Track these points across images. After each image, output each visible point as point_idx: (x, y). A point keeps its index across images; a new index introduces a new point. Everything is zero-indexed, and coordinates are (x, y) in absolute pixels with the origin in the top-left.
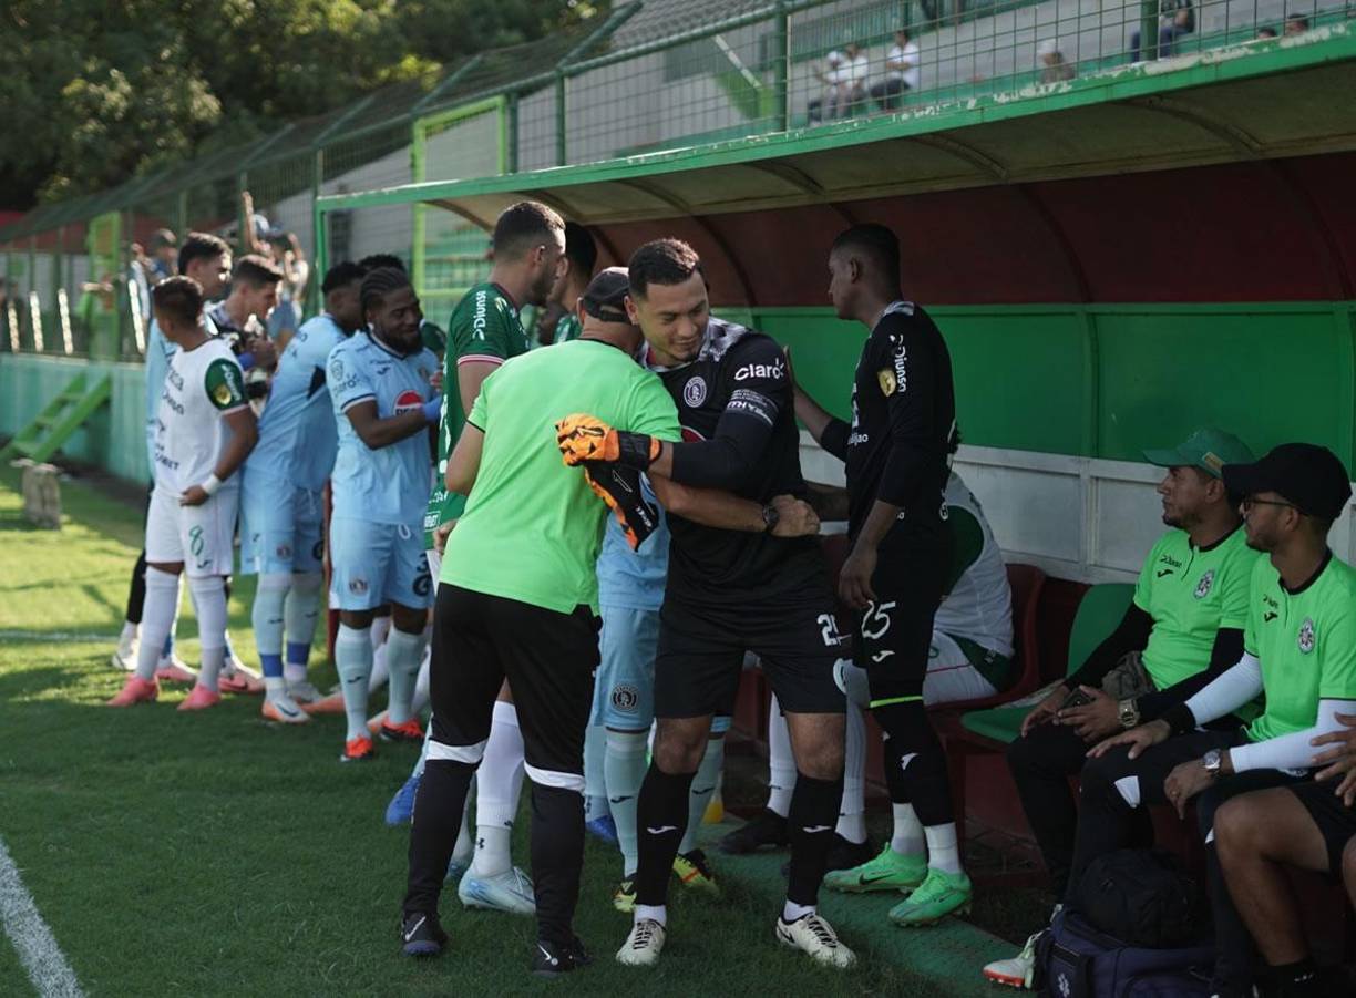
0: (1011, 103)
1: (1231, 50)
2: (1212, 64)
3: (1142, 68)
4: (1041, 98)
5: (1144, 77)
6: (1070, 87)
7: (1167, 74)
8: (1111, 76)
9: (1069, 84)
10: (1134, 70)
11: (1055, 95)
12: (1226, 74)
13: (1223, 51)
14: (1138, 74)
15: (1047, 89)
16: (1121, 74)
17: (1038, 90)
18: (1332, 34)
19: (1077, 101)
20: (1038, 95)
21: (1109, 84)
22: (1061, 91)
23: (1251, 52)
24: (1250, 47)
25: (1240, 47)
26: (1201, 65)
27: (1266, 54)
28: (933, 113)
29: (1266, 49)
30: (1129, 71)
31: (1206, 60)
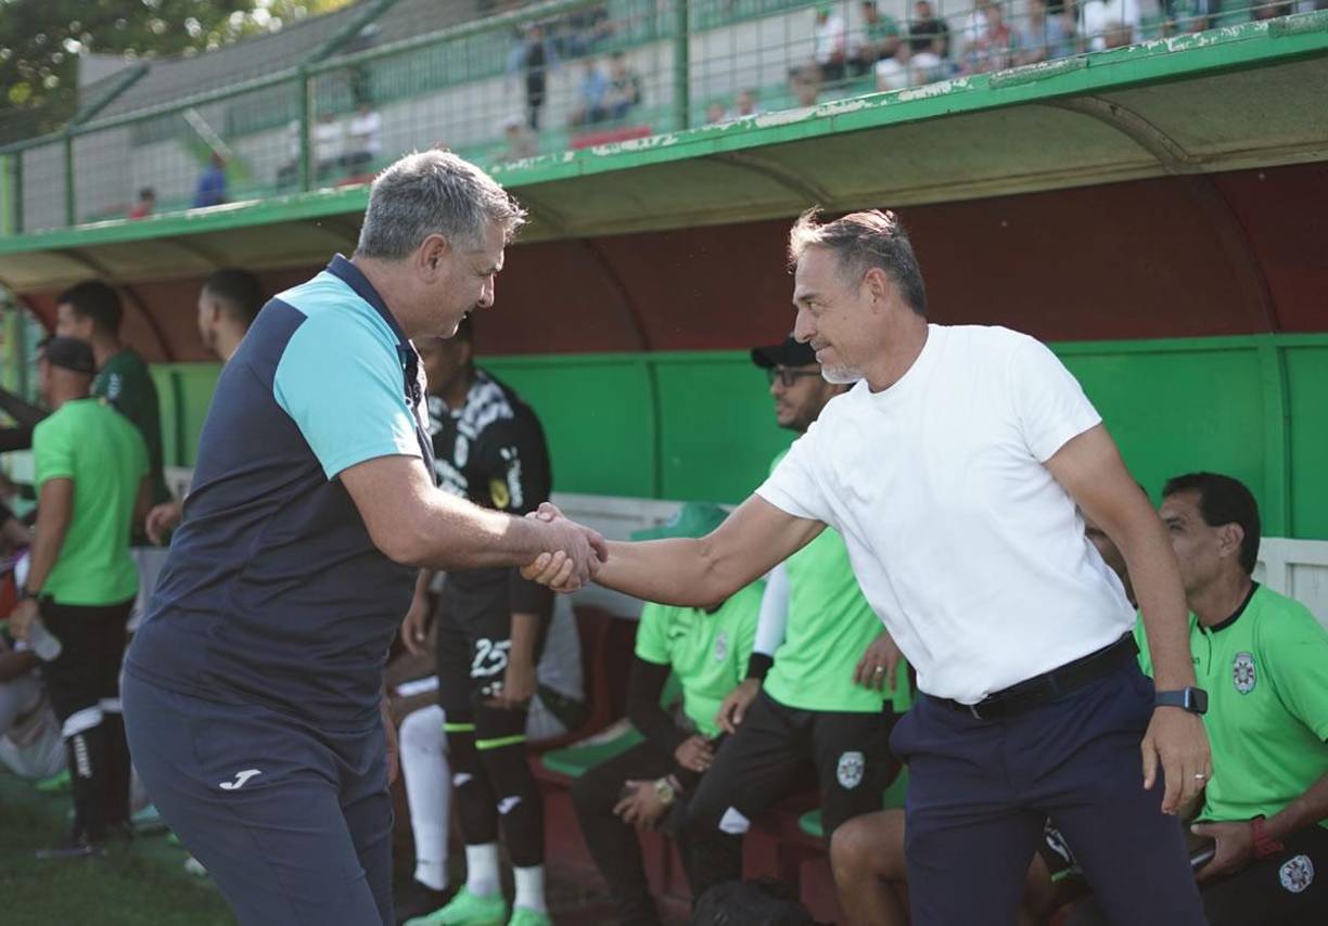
0: (612, 155)
1: (847, 103)
2: (825, 117)
3: (752, 121)
4: (645, 150)
5: (755, 129)
6: (675, 140)
7: (778, 126)
8: (719, 129)
9: (674, 137)
10: (744, 123)
11: (659, 147)
12: (841, 126)
13: (839, 104)
14: (748, 126)
15: (650, 141)
16: (731, 128)
17: (641, 143)
18: (953, 87)
19: (683, 153)
20: (641, 147)
21: (718, 137)
22: (665, 144)
23: (868, 105)
24: (867, 100)
25: (857, 101)
26: (815, 118)
27: (885, 106)
28: (527, 166)
29: (884, 103)
30: (739, 123)
31: (821, 114)
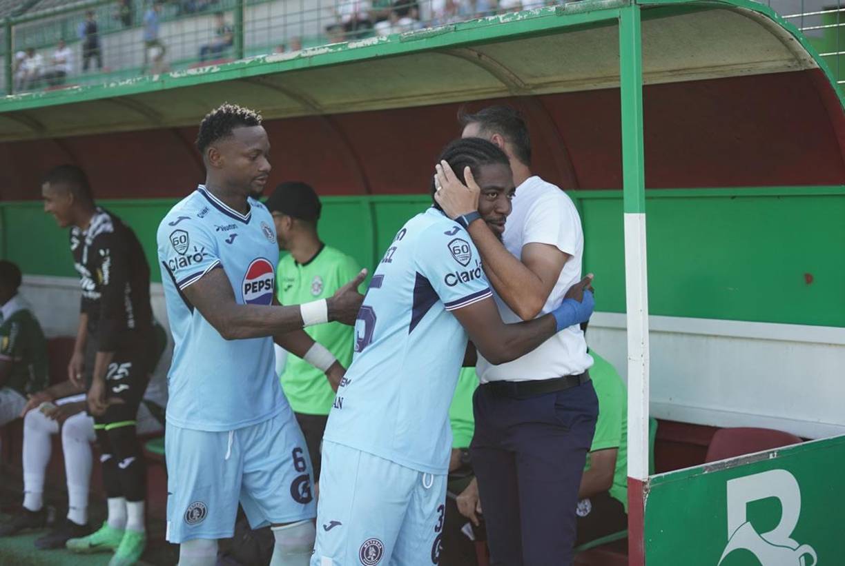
0: (181, 77)
1: (318, 49)
2: (306, 57)
3: (264, 58)
4: (201, 75)
5: (265, 64)
6: (219, 69)
7: (278, 62)
8: (244, 63)
9: (218, 67)
10: (259, 60)
11: (209, 73)
12: (315, 63)
13: (314, 50)
14: (261, 62)
15: (204, 70)
16: (251, 62)
17: (198, 70)
18: (379, 41)
19: (223, 77)
20: (198, 73)
21: (244, 68)
22: (213, 71)
23: (331, 50)
24: (330, 47)
25: (324, 48)
26: (300, 57)
27: (341, 51)
28: (131, 83)
29: (340, 49)
30: (256, 60)
31: (304, 55)
